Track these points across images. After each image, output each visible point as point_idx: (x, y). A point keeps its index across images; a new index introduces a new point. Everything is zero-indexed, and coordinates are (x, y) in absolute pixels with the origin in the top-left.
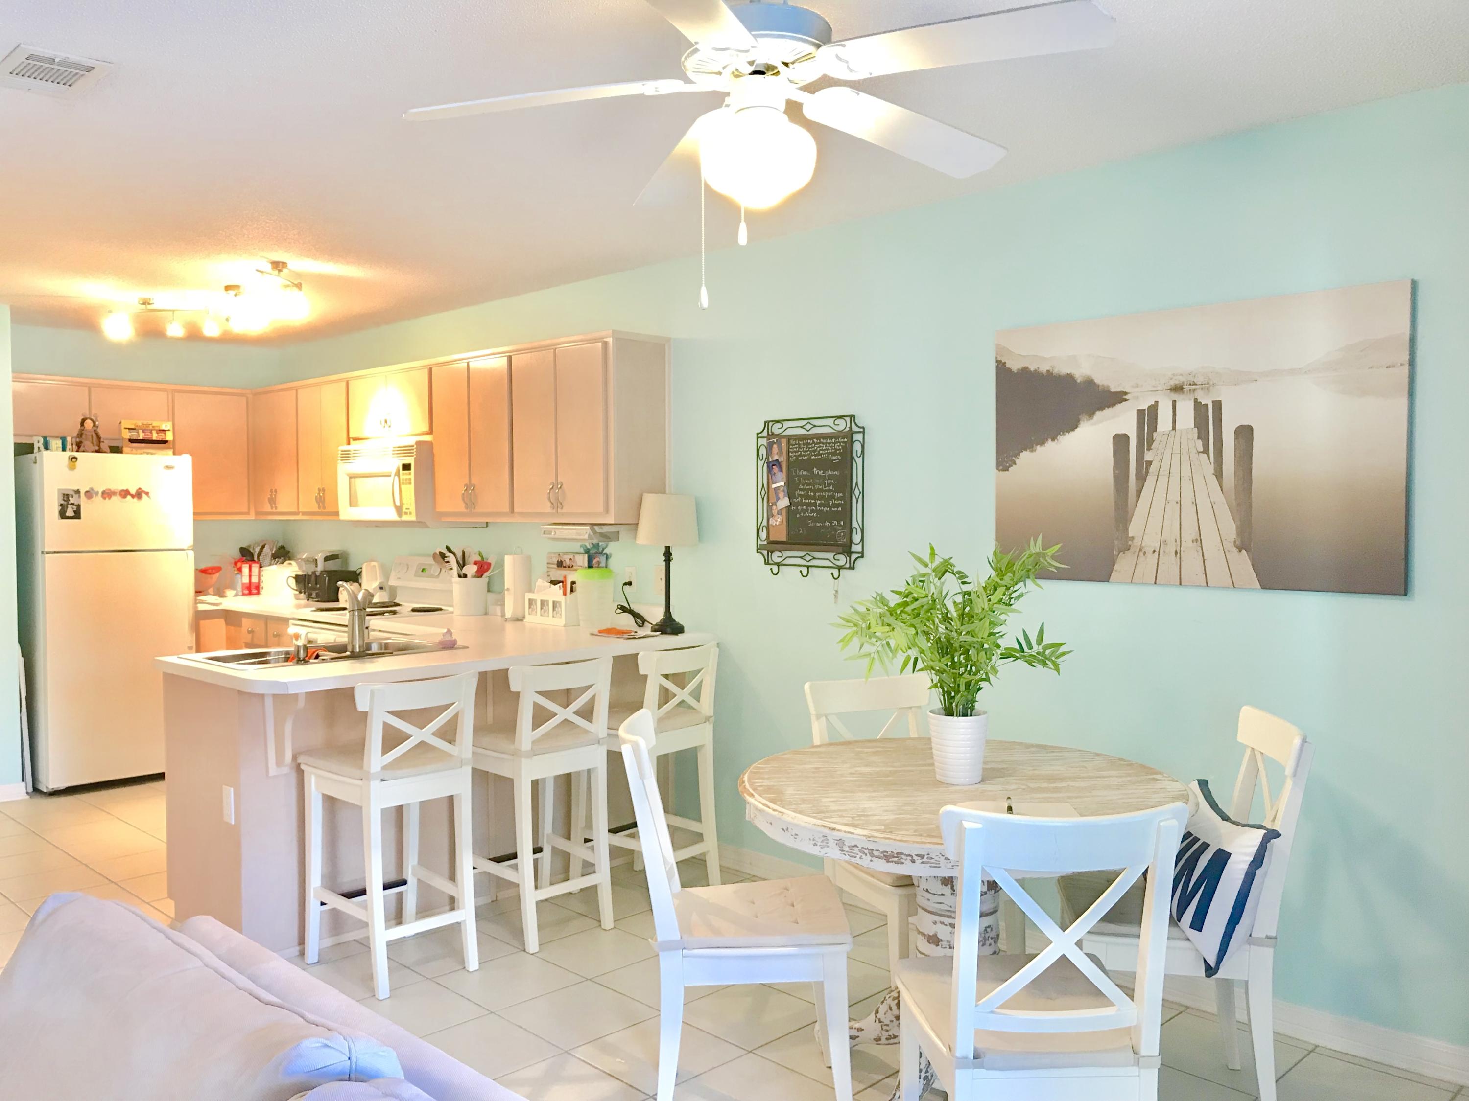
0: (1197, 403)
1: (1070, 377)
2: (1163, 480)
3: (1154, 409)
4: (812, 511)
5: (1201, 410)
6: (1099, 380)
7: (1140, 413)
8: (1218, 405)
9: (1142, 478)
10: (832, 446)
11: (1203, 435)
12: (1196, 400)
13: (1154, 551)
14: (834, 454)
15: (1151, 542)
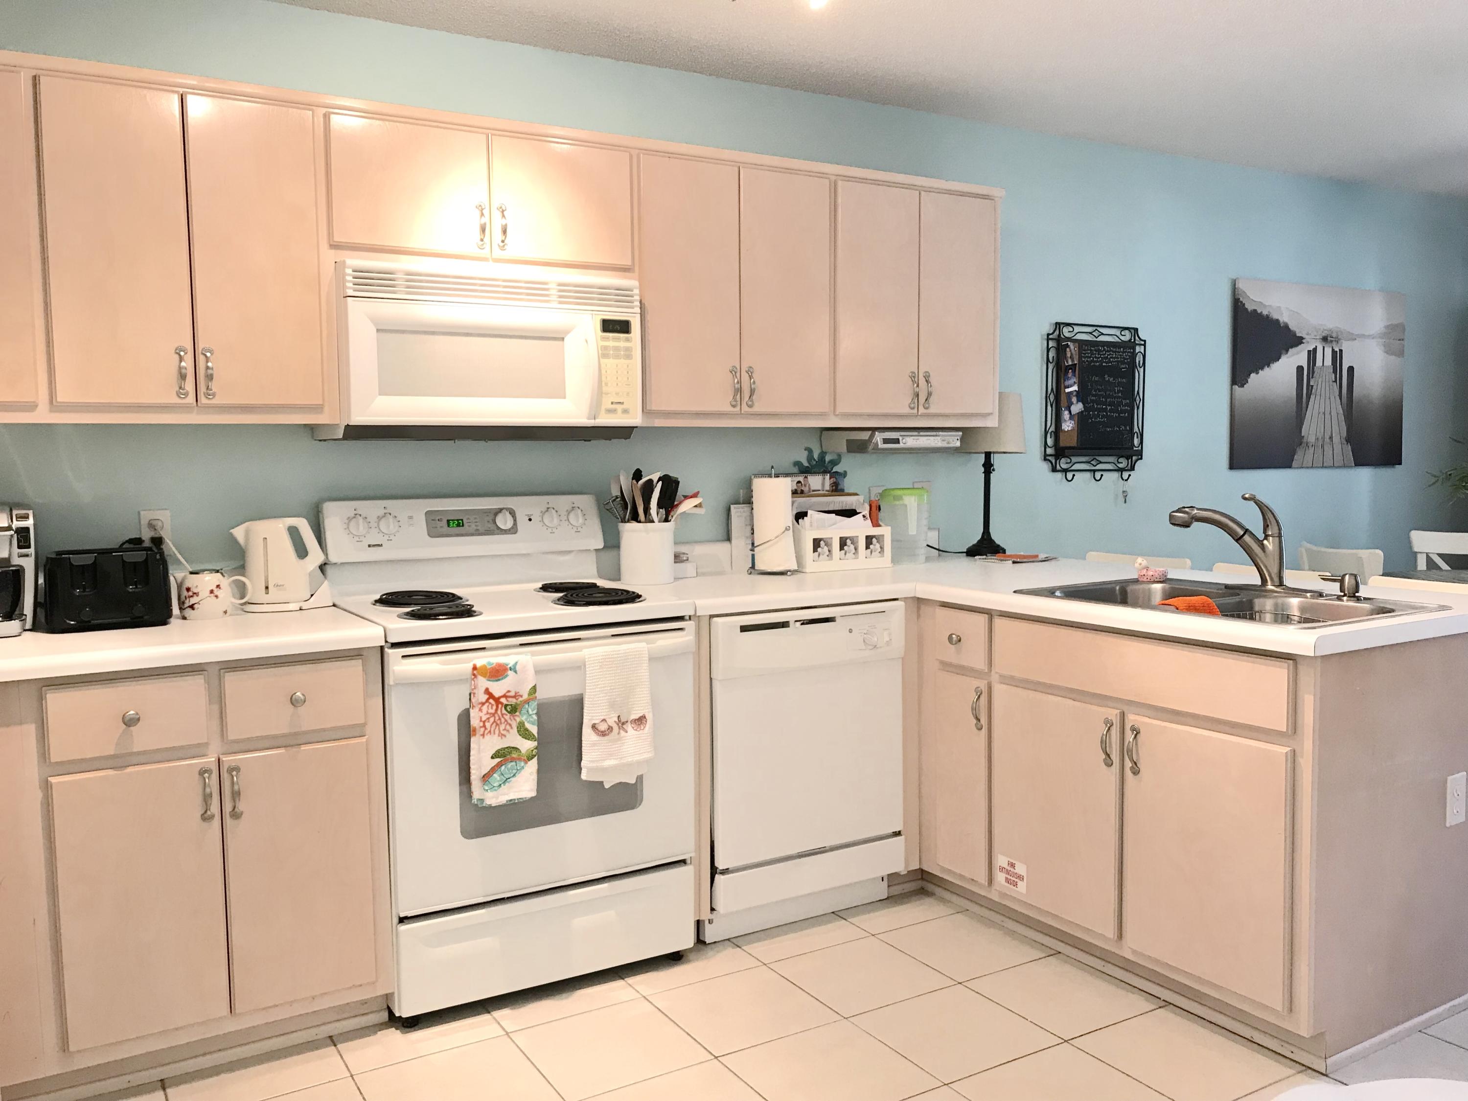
0: (1333, 350)
1: (1277, 320)
2: (1318, 397)
3: (1315, 350)
4: (1103, 416)
5: (1334, 352)
6: (1292, 327)
7: (1309, 352)
8: (1341, 351)
9: (1308, 397)
10: (1120, 355)
11: (1335, 371)
12: (1333, 347)
13: (1312, 446)
14: (1123, 363)
15: (1312, 439)
